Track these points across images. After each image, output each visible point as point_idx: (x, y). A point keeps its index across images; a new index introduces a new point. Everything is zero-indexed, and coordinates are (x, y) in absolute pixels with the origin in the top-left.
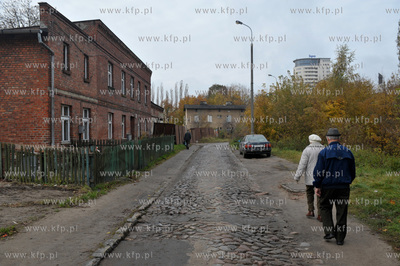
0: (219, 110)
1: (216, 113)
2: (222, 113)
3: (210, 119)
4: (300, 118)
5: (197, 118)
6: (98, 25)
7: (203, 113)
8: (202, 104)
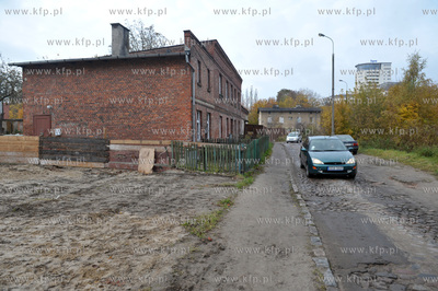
0: (291, 112)
1: (288, 115)
2: (293, 115)
3: (281, 120)
4: (376, 120)
5: (269, 120)
6: (215, 43)
7: (275, 115)
8: (274, 107)
